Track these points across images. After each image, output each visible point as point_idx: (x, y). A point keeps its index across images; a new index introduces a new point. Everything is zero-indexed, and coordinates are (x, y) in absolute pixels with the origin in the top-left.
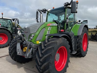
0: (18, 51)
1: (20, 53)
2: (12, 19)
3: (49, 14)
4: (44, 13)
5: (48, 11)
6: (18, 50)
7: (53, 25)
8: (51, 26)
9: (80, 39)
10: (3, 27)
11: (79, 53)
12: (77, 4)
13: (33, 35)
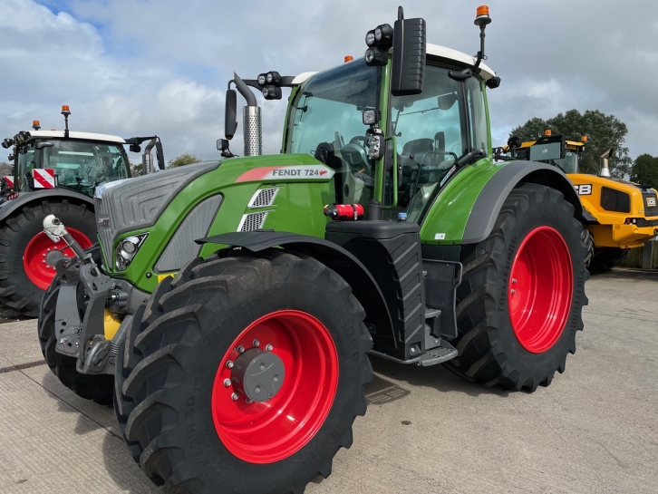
0: (62, 331)
1: (70, 345)
2: (128, 142)
3: (301, 104)
4: (268, 97)
5: (294, 82)
6: (64, 324)
7: (296, 177)
8: (274, 183)
9: (482, 268)
10: (70, 188)
11: (482, 363)
12: (482, 27)
13: (134, 240)
